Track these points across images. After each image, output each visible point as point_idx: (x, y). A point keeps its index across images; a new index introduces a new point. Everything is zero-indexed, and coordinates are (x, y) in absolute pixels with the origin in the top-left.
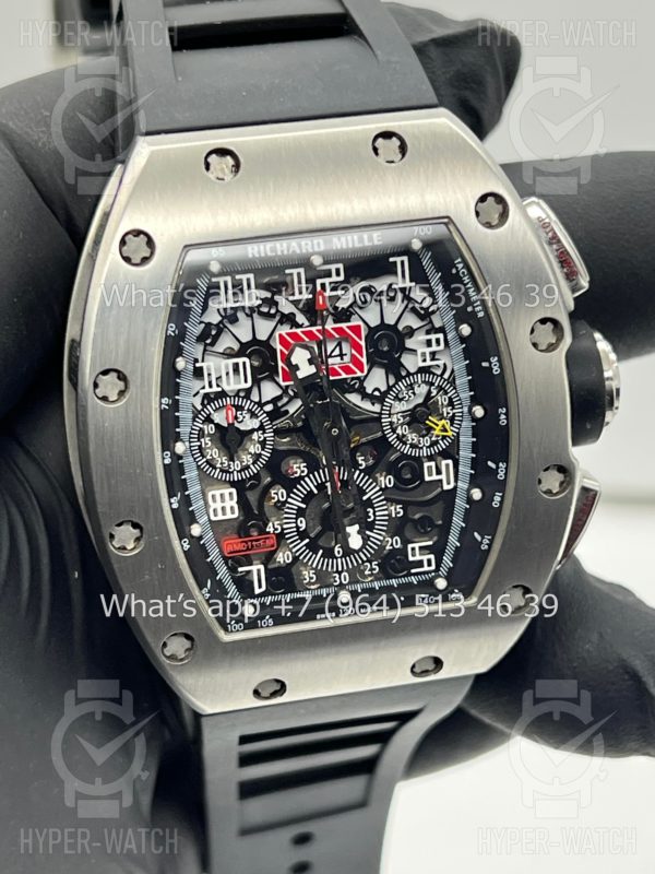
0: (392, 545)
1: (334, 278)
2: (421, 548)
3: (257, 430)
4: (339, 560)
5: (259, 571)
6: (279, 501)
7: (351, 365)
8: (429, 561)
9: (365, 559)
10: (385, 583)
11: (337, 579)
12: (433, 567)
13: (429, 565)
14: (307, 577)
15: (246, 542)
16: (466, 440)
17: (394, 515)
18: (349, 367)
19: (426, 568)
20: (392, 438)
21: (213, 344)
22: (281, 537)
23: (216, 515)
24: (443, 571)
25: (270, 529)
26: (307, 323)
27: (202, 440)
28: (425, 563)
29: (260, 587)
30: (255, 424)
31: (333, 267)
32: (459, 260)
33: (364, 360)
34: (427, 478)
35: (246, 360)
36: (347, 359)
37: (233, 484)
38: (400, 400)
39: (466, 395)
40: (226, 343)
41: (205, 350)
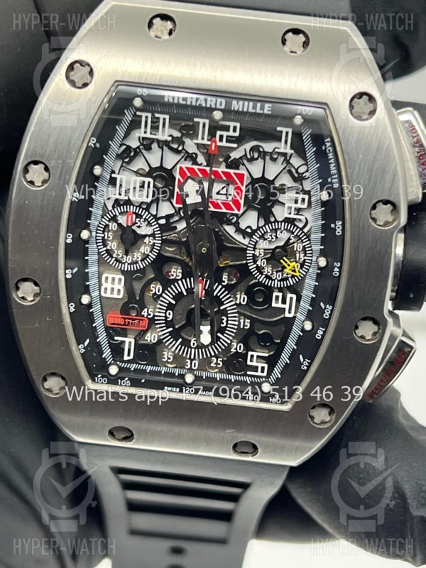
0: (236, 349)
1: (231, 133)
2: (258, 357)
3: (149, 236)
4: (193, 350)
5: (130, 343)
6: (155, 294)
7: (231, 203)
8: (263, 368)
9: (213, 354)
10: (225, 376)
11: (189, 364)
12: (265, 374)
13: (263, 371)
14: (165, 356)
15: (125, 319)
16: (310, 282)
17: (242, 327)
18: (229, 204)
19: (259, 373)
20: (252, 267)
21: (129, 163)
22: (152, 321)
23: (105, 293)
24: (272, 379)
25: (145, 313)
26: (205, 164)
27: (106, 234)
28: (260, 369)
29: (129, 355)
30: (149, 231)
31: (232, 124)
32: (329, 139)
33: (242, 202)
34: (274, 305)
35: (151, 181)
36: (230, 198)
37: (123, 272)
38: (265, 239)
39: (317, 247)
40: (139, 164)
41: (122, 166)
